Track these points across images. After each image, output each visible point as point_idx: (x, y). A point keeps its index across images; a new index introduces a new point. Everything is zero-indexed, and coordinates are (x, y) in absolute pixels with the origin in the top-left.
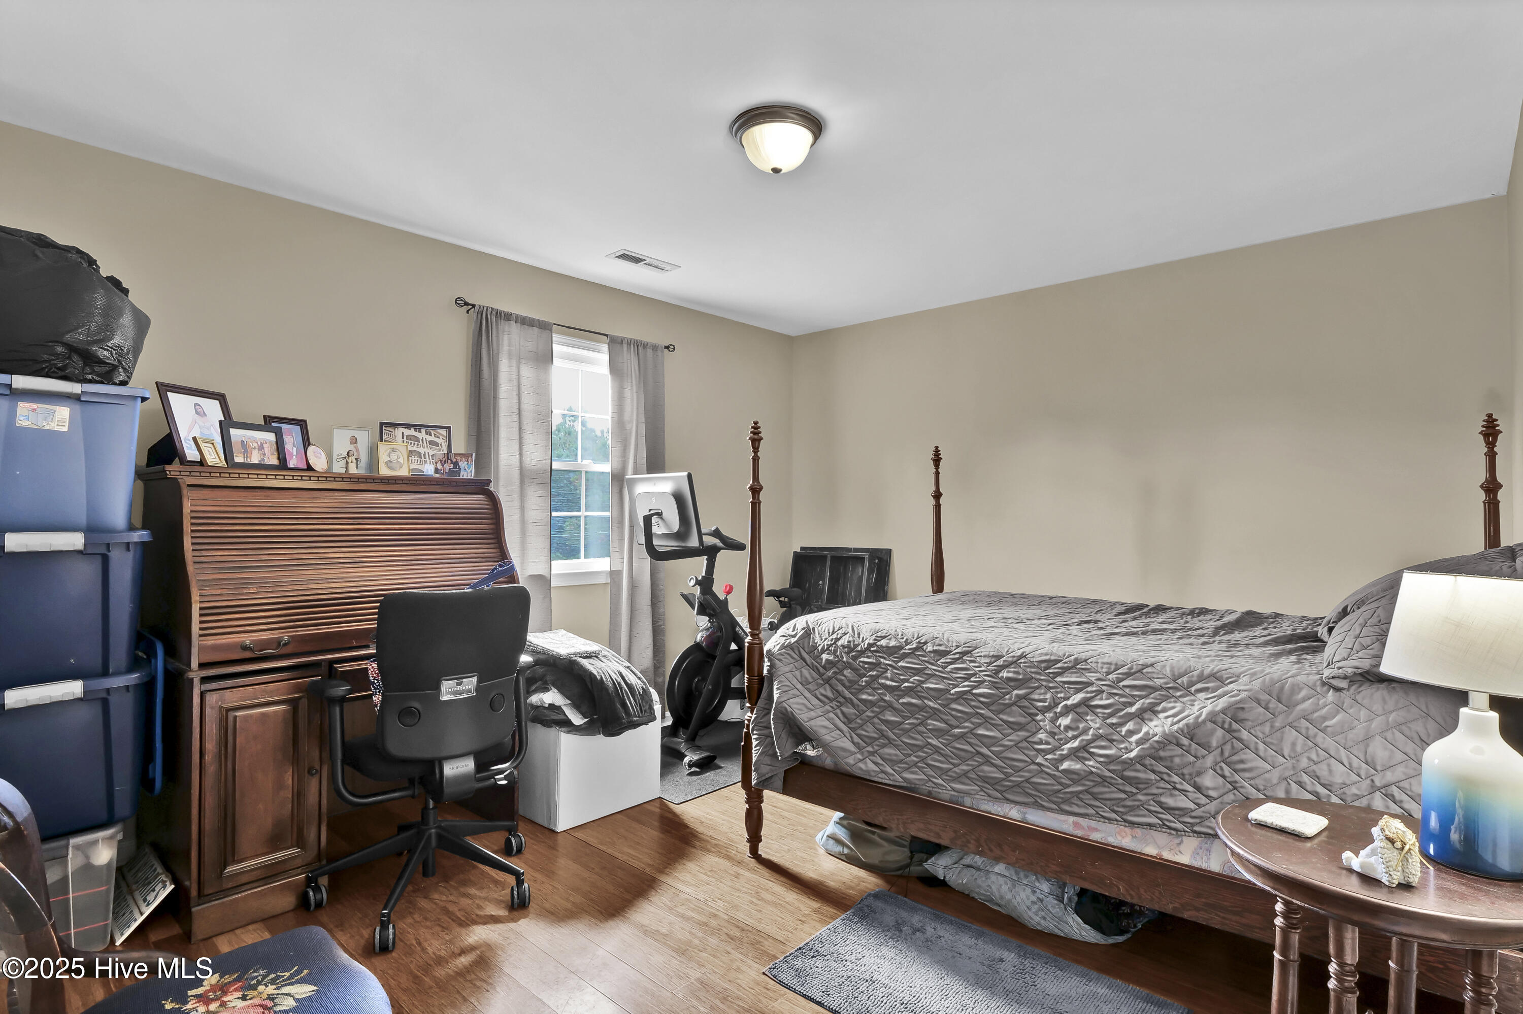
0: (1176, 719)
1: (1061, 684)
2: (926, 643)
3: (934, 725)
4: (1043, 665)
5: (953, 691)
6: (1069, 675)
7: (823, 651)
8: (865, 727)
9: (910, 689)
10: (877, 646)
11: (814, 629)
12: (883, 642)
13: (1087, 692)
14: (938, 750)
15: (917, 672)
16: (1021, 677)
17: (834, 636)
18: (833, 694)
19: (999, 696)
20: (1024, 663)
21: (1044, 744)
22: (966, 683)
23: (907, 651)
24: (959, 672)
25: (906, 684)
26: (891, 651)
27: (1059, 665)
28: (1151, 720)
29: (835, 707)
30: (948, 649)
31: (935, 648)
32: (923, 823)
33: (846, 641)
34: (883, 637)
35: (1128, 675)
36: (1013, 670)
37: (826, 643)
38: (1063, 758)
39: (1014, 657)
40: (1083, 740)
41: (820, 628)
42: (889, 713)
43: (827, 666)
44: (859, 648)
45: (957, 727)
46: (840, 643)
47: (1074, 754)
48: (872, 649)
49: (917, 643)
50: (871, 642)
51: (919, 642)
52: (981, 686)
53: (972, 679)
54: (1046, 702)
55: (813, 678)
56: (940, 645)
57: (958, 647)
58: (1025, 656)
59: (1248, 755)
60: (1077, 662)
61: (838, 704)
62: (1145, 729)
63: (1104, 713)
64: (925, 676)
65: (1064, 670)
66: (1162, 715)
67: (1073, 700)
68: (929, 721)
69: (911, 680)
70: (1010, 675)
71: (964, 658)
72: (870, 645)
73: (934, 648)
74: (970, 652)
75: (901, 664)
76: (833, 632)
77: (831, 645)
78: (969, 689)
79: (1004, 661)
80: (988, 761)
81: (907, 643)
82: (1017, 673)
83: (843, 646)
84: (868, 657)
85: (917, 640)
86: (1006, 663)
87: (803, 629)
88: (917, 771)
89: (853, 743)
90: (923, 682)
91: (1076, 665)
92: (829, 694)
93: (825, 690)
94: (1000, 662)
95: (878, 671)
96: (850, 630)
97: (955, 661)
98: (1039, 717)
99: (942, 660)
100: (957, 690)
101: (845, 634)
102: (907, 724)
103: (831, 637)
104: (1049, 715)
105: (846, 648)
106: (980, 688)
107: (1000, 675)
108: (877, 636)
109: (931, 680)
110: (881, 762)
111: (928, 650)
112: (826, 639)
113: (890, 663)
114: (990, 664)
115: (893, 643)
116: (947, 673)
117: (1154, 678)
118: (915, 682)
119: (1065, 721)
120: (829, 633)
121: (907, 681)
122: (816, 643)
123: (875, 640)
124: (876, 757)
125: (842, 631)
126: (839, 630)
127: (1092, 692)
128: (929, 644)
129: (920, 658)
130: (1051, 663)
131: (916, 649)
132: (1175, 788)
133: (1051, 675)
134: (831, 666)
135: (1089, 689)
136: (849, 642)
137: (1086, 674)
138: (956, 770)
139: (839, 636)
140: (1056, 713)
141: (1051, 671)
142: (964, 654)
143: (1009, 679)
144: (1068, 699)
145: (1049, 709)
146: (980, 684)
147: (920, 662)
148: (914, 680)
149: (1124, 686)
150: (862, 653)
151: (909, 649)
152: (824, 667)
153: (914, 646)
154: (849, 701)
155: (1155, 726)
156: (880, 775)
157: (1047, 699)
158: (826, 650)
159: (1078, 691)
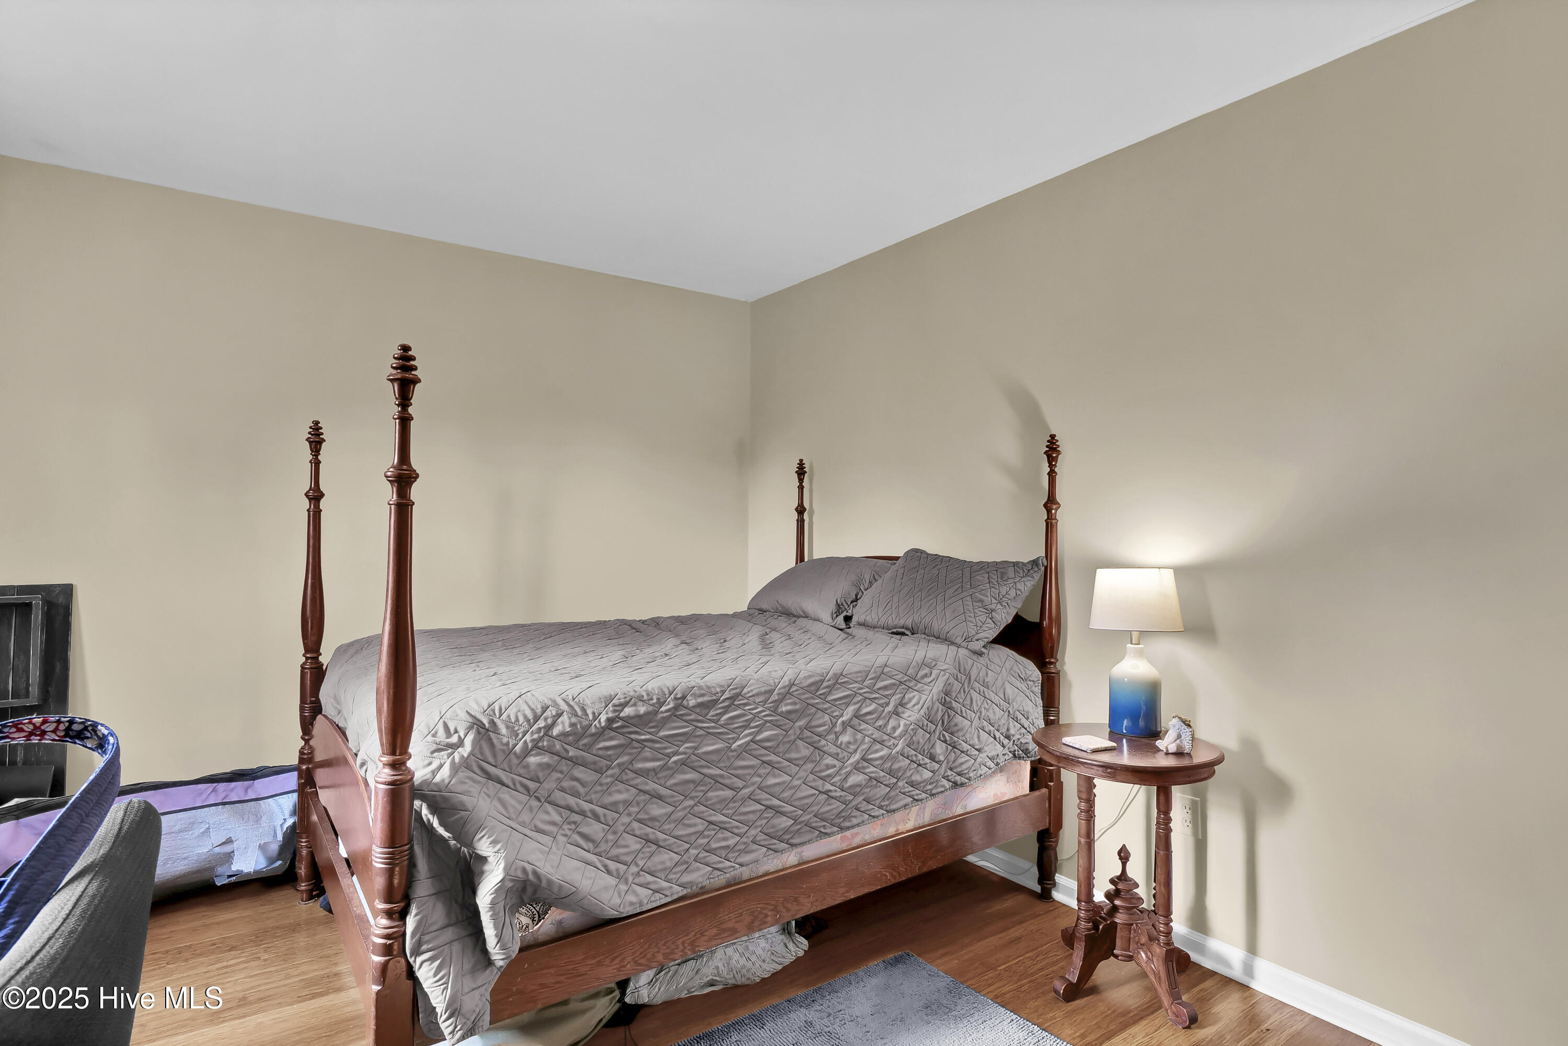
0: (920, 706)
1: (832, 703)
2: (684, 697)
3: (717, 796)
4: (813, 688)
5: (734, 746)
6: (836, 692)
7: (526, 752)
8: (621, 842)
9: (683, 763)
10: (621, 719)
11: (492, 722)
12: (628, 711)
13: (855, 704)
14: (722, 826)
15: (686, 737)
16: (798, 707)
17: (541, 723)
18: (560, 814)
19: (782, 735)
20: (796, 691)
21: (831, 768)
22: (747, 732)
23: (665, 715)
24: (736, 721)
25: (675, 758)
26: (640, 721)
27: (825, 684)
28: (903, 713)
29: (569, 833)
30: (714, 698)
31: (700, 700)
32: (715, 927)
33: (567, 724)
34: (624, 705)
35: (877, 678)
36: (789, 701)
37: (528, 737)
38: (848, 774)
39: (784, 687)
40: (862, 750)
41: (504, 717)
42: (654, 806)
43: (540, 774)
44: (593, 730)
45: (744, 787)
46: (556, 731)
47: (857, 768)
48: (615, 725)
49: (673, 700)
50: (611, 715)
51: (676, 699)
52: (763, 729)
53: (752, 725)
54: (825, 725)
55: (520, 802)
56: (703, 695)
57: (723, 692)
58: (793, 684)
59: (959, 719)
60: (838, 676)
61: (573, 827)
62: (902, 723)
63: (872, 719)
64: (697, 739)
65: (831, 688)
66: (909, 706)
67: (847, 714)
68: (710, 794)
69: (681, 749)
70: (789, 708)
71: (736, 703)
72: (610, 721)
73: (698, 701)
74: (739, 694)
75: (663, 733)
76: (537, 718)
77: (541, 739)
78: (751, 737)
79: (778, 694)
80: (777, 812)
81: (661, 703)
82: (794, 703)
83: (564, 734)
84: (611, 739)
85: (672, 696)
86: (780, 696)
87: (470, 728)
88: (698, 867)
89: (609, 872)
90: (696, 748)
91: (838, 681)
92: (556, 817)
93: (547, 813)
94: (775, 697)
95: (630, 754)
96: (564, 707)
97: (726, 710)
98: (823, 742)
99: (712, 713)
100: (739, 743)
101: (559, 715)
102: (679, 811)
103: (535, 727)
104: (832, 736)
105: (569, 735)
106: (762, 732)
107: (779, 711)
108: (614, 706)
109: (705, 742)
110: (650, 878)
111: (691, 705)
112: (525, 734)
113: (648, 737)
114: (765, 702)
115: (642, 710)
116: (722, 726)
117: (893, 676)
118: (688, 751)
119: (845, 738)
120: (528, 721)
121: (676, 753)
122: (507, 744)
123: (615, 711)
124: (644, 875)
125: (551, 712)
126: (544, 712)
127: (858, 702)
128: (689, 697)
129: (684, 718)
130: (818, 684)
131: (676, 708)
132: (919, 765)
133: (822, 696)
134: (547, 772)
135: (855, 700)
136: (572, 725)
137: (848, 687)
138: (744, 839)
139: (550, 721)
140: (835, 733)
141: (821, 692)
142: (732, 698)
143: (789, 712)
144: (842, 715)
145: (829, 732)
146: (761, 728)
147: (686, 724)
148: (687, 748)
149: (879, 689)
150: (601, 734)
151: (666, 711)
152: (536, 780)
153: (671, 705)
154: (590, 815)
155: (909, 717)
156: (653, 899)
157: (825, 722)
158: (532, 749)
159: (848, 705)
